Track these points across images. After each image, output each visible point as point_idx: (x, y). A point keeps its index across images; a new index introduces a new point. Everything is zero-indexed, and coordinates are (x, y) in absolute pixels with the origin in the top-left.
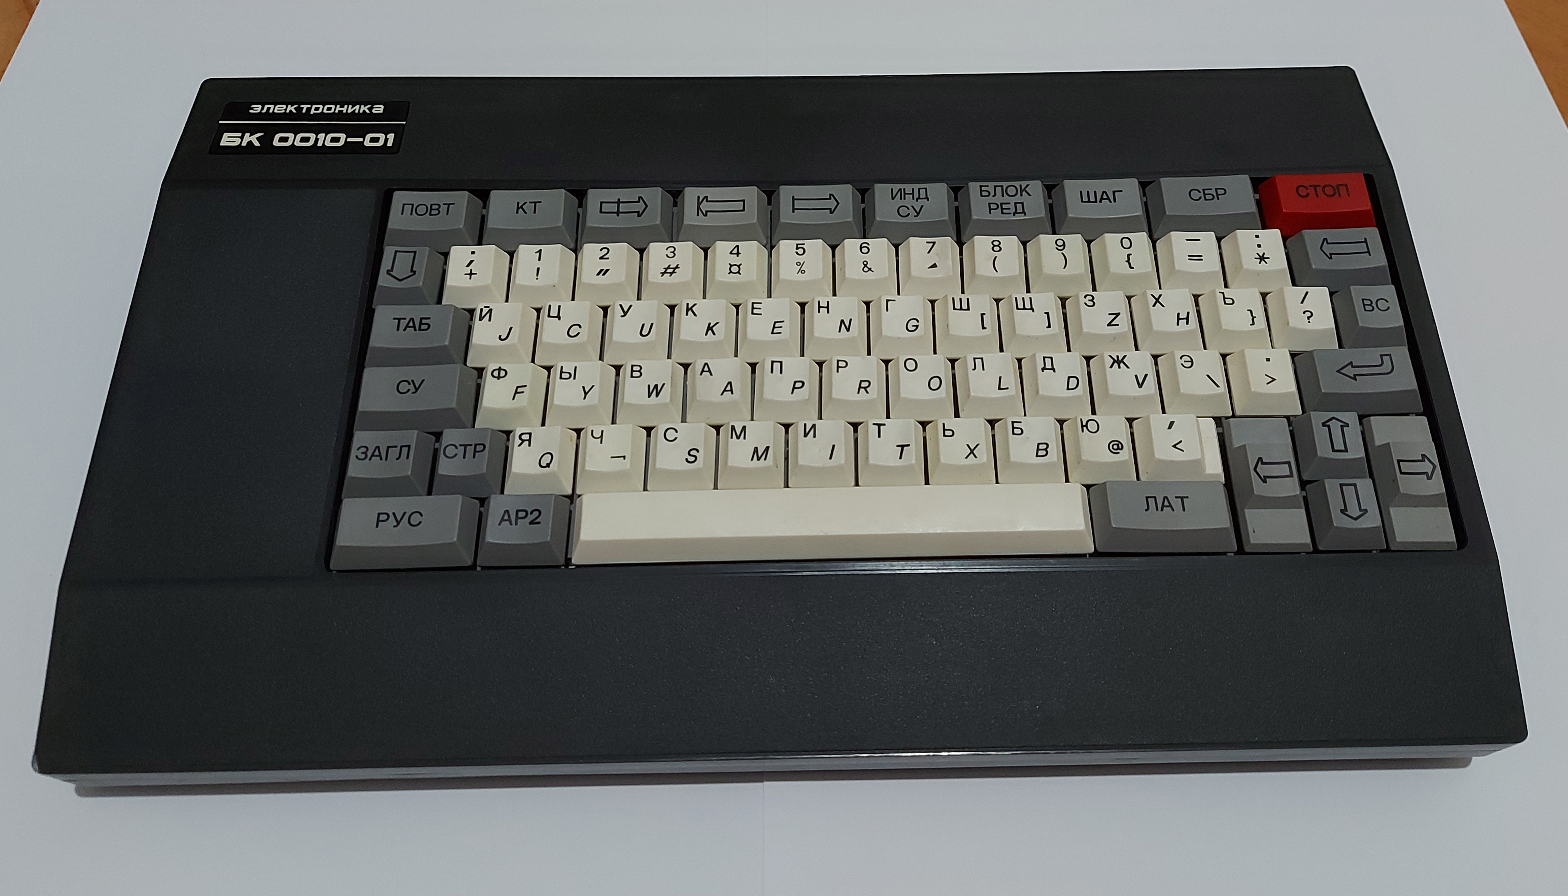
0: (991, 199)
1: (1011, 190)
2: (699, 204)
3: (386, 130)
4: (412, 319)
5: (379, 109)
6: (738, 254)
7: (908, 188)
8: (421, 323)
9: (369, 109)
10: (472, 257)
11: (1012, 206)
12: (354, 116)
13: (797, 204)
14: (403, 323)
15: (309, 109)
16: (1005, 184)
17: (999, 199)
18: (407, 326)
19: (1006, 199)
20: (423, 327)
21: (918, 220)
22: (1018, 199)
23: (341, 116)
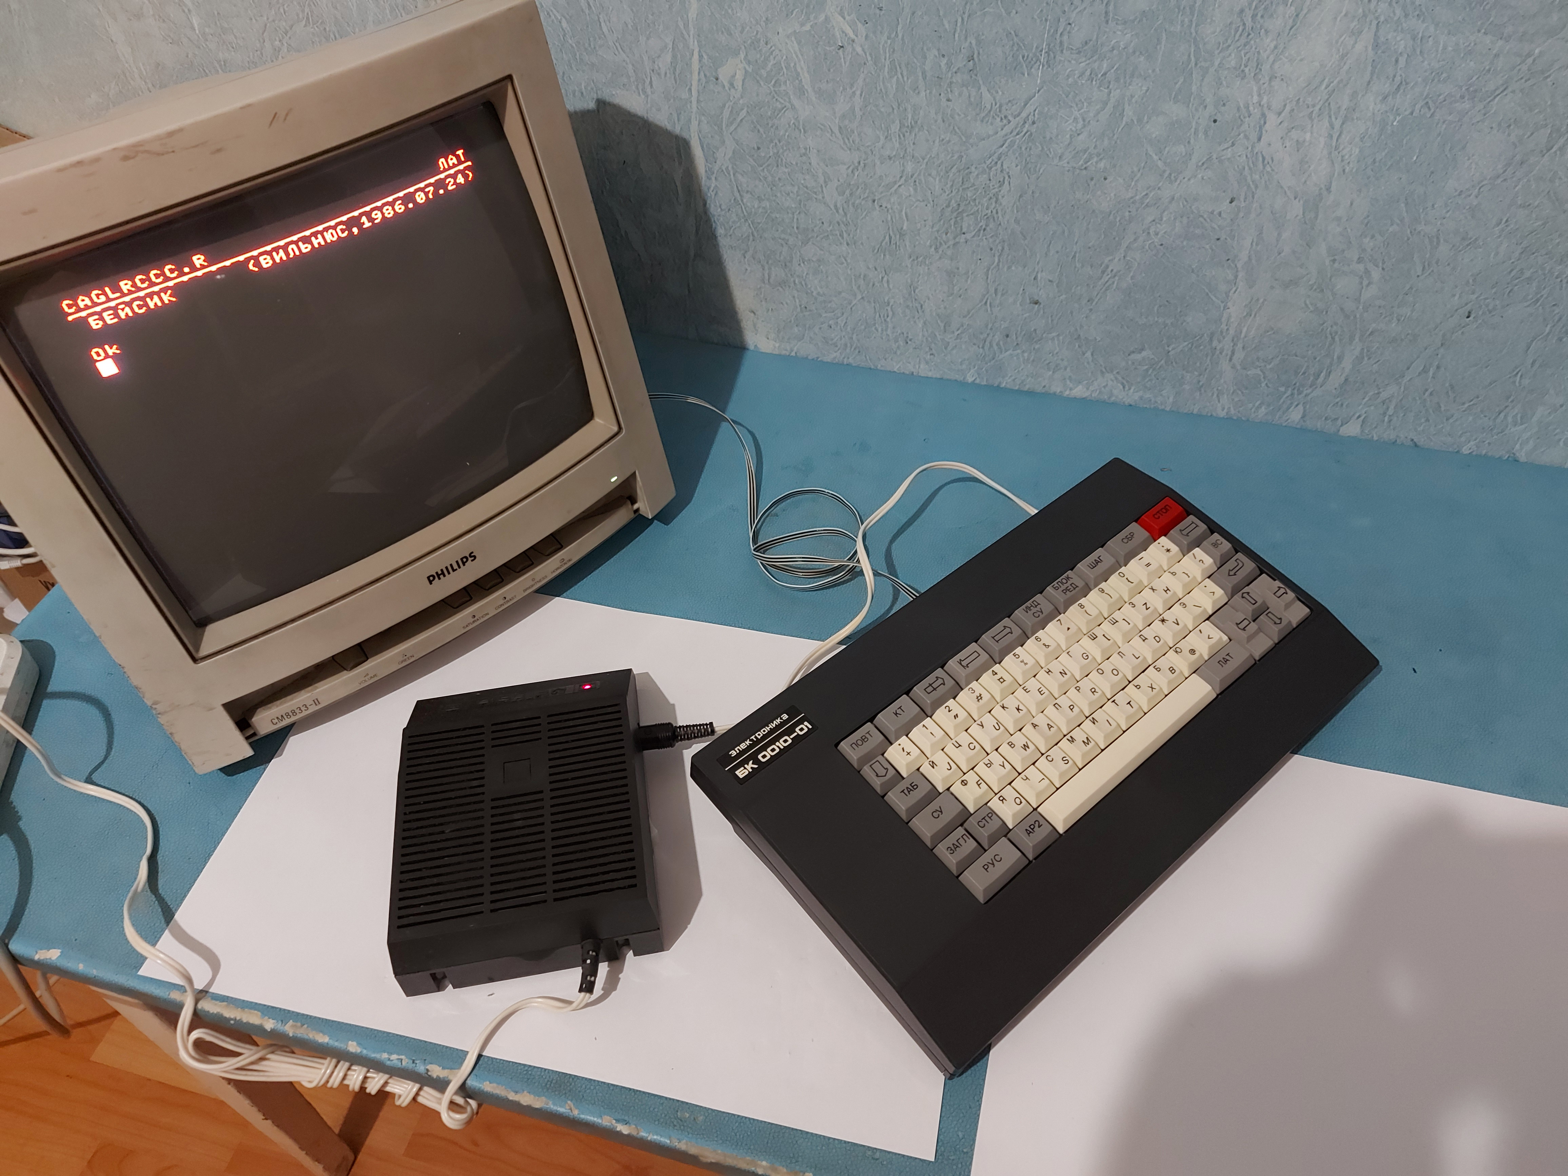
0: (1061, 589)
1: (1064, 581)
2: (961, 664)
3: (801, 722)
4: (907, 788)
5: (785, 717)
6: (996, 673)
7: (1028, 604)
8: (913, 787)
9: (781, 719)
10: (901, 747)
11: (1070, 587)
12: (778, 727)
13: (997, 638)
14: (906, 791)
15: (756, 737)
16: (1059, 580)
17: (1063, 587)
18: (909, 792)
19: (1066, 586)
20: (915, 787)
21: (1044, 614)
22: (1069, 583)
23: (772, 731)
